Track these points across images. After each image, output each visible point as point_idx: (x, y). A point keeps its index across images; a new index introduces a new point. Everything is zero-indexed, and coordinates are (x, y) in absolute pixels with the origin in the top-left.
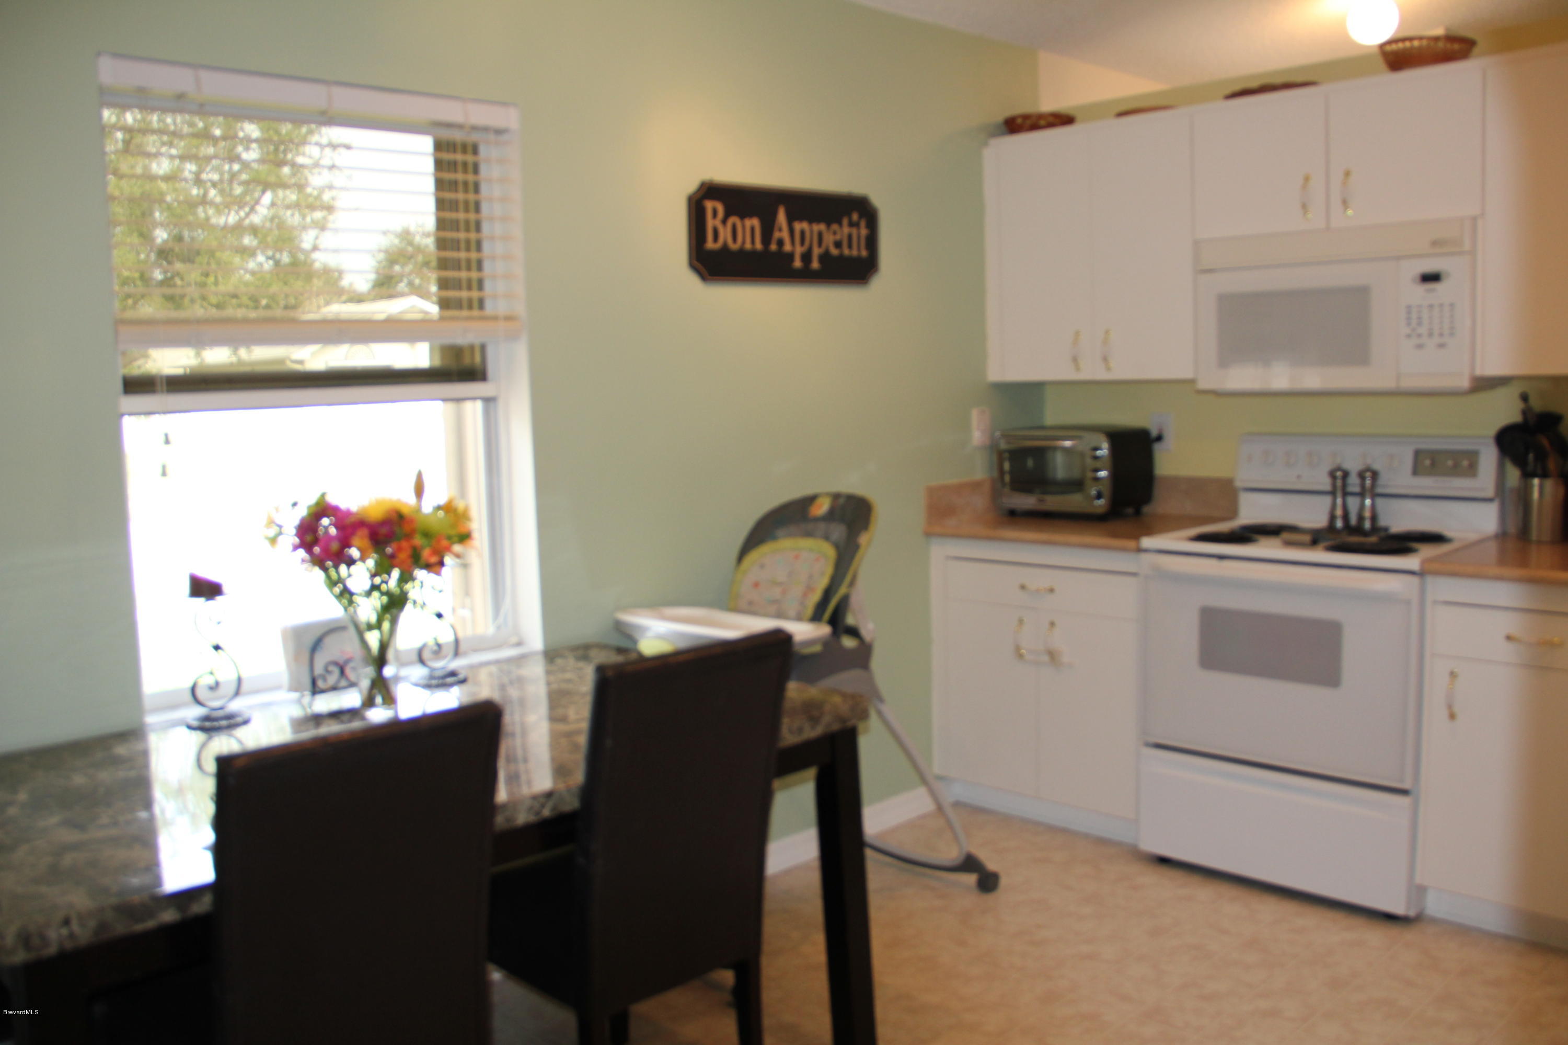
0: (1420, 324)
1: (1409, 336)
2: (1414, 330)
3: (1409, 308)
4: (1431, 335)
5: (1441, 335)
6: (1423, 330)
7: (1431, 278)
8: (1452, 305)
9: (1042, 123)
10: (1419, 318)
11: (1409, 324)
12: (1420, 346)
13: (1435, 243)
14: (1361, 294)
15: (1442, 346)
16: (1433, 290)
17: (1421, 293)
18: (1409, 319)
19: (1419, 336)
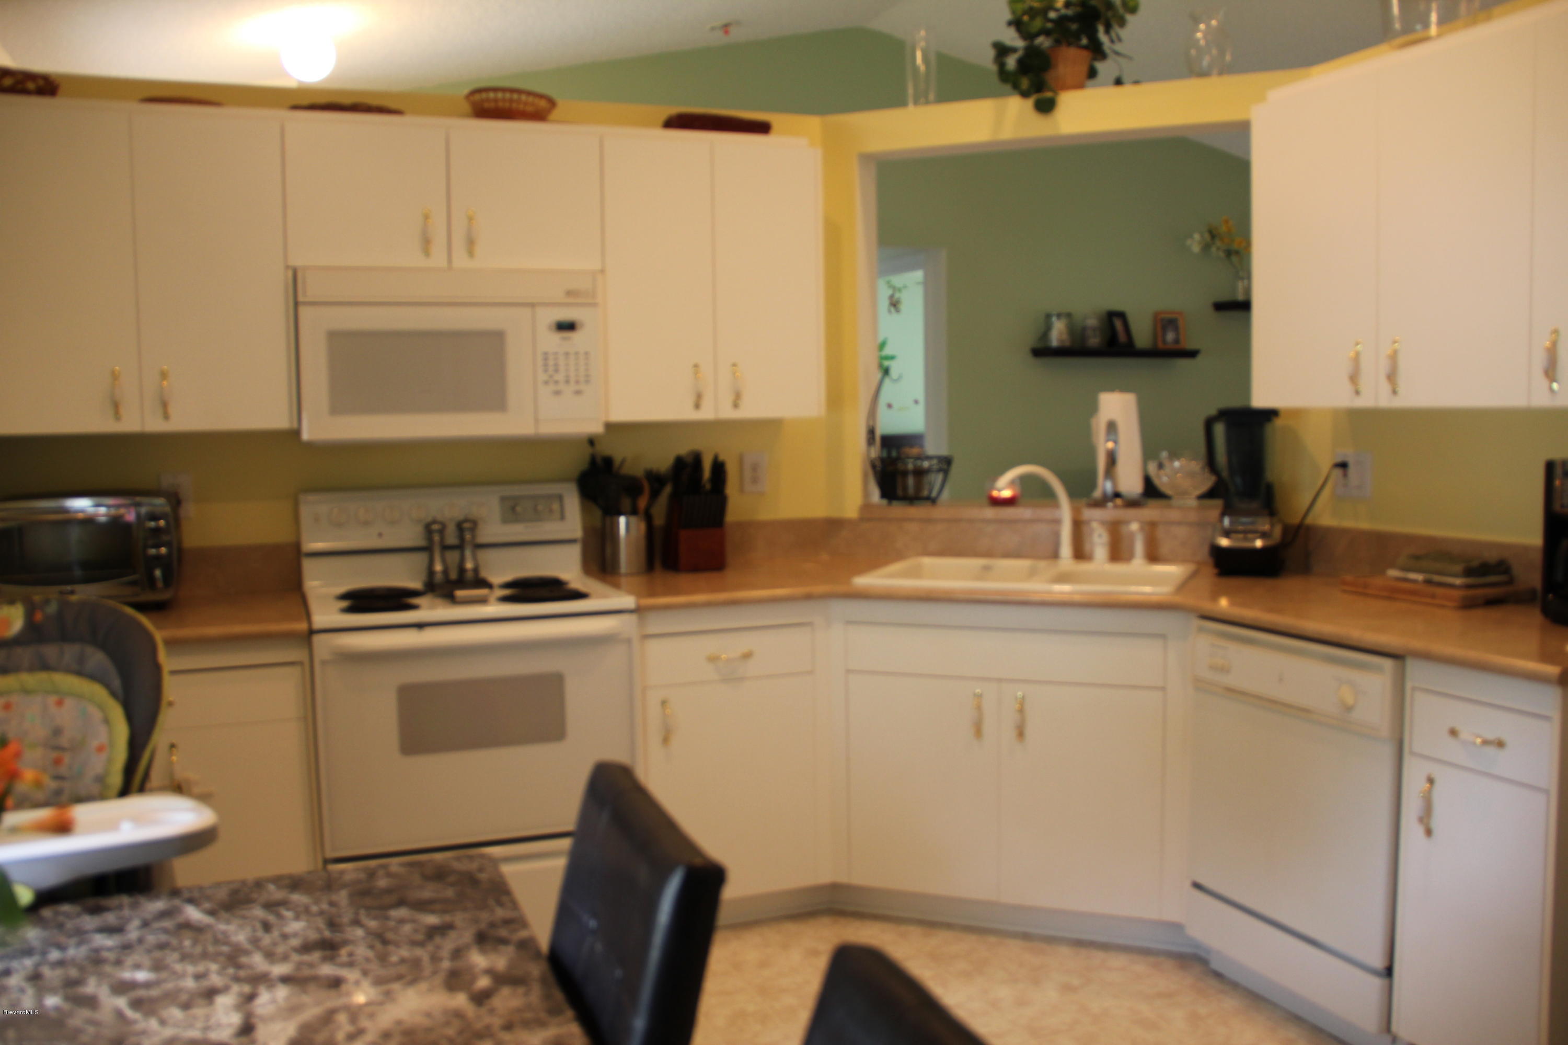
0: (557, 371)
1: (546, 383)
2: (551, 376)
3: (546, 356)
4: (567, 382)
5: (577, 382)
6: (560, 377)
7: (567, 327)
8: (587, 354)
9: (31, 86)
10: (556, 365)
11: (546, 371)
12: (557, 393)
13: (569, 293)
14: (497, 338)
15: (578, 392)
16: (568, 339)
17: (553, 341)
18: (546, 365)
19: (556, 382)
